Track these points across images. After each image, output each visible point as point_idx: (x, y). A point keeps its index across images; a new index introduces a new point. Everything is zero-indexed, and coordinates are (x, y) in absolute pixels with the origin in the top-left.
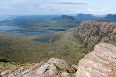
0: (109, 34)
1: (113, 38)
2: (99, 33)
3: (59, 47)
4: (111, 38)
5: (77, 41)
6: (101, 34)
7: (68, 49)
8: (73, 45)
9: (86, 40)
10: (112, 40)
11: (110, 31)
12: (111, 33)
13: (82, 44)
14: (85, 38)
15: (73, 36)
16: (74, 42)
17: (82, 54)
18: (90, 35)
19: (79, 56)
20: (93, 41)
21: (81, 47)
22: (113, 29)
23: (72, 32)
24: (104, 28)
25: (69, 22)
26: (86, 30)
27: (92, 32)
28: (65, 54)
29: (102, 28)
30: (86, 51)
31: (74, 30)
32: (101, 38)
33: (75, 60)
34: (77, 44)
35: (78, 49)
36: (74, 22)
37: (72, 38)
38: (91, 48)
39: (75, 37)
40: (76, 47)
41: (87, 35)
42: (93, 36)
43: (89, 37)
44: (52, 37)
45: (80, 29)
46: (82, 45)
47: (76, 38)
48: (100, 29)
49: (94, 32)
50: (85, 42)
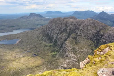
0: (76, 31)
1: (80, 35)
2: (67, 30)
3: (27, 48)
4: (78, 35)
5: (46, 40)
6: (68, 31)
7: (37, 49)
8: (42, 44)
9: (55, 38)
10: (79, 36)
11: (77, 27)
12: (78, 30)
13: (51, 42)
14: (54, 36)
15: (41, 35)
16: (43, 42)
17: (51, 53)
18: (58, 33)
19: (48, 55)
20: (62, 39)
21: (50, 46)
22: (79, 26)
23: (41, 31)
24: (71, 25)
25: (38, 21)
26: (54, 28)
27: (60, 29)
28: (34, 55)
29: (69, 25)
30: (55, 50)
31: (42, 29)
32: (69, 35)
33: (45, 61)
34: (46, 43)
35: (48, 48)
36: (43, 20)
37: (41, 37)
38: (60, 45)
39: (43, 36)
40: (46, 46)
41: (56, 33)
42: (62, 34)
43: (58, 35)
44: (20, 38)
45: (49, 27)
46: (52, 44)
47: (45, 37)
48: (68, 26)
49: (63, 30)
50: (54, 40)
